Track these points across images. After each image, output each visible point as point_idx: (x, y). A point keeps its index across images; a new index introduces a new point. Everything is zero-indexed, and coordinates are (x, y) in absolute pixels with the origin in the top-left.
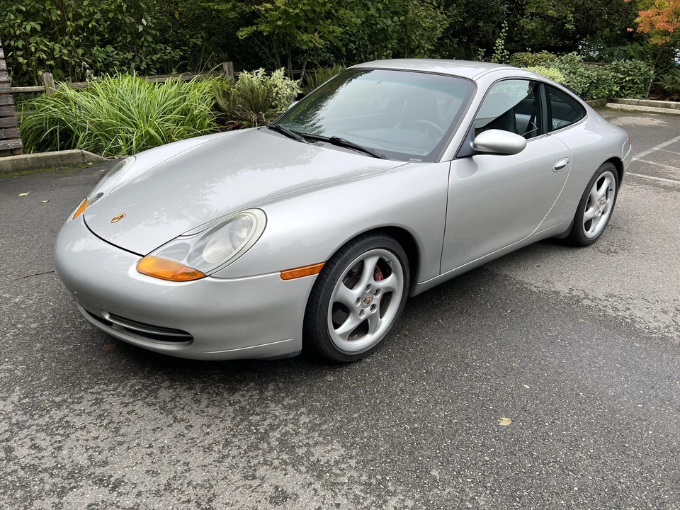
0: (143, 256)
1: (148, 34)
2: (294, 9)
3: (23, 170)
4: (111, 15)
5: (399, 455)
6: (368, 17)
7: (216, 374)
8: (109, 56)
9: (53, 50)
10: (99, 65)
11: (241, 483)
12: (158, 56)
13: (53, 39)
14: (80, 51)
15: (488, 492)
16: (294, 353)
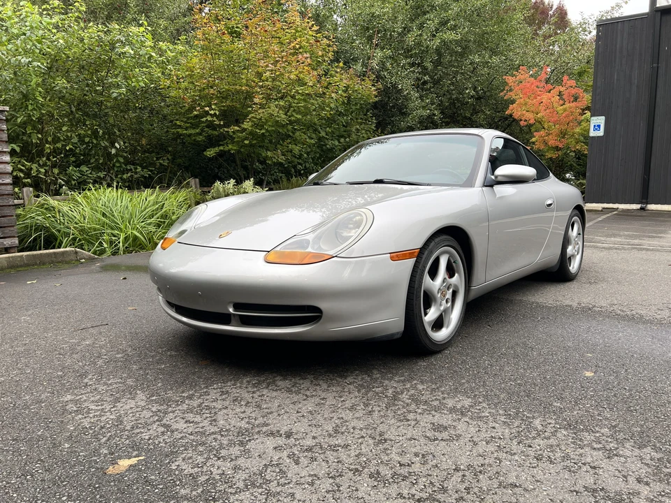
0: (269, 252)
1: (121, 156)
3: (18, 267)
4: (87, 140)
5: (518, 398)
6: (320, 139)
8: (83, 175)
9: (30, 169)
10: (73, 183)
11: (399, 424)
12: (129, 175)
13: (31, 160)
14: (56, 171)
16: (398, 333)
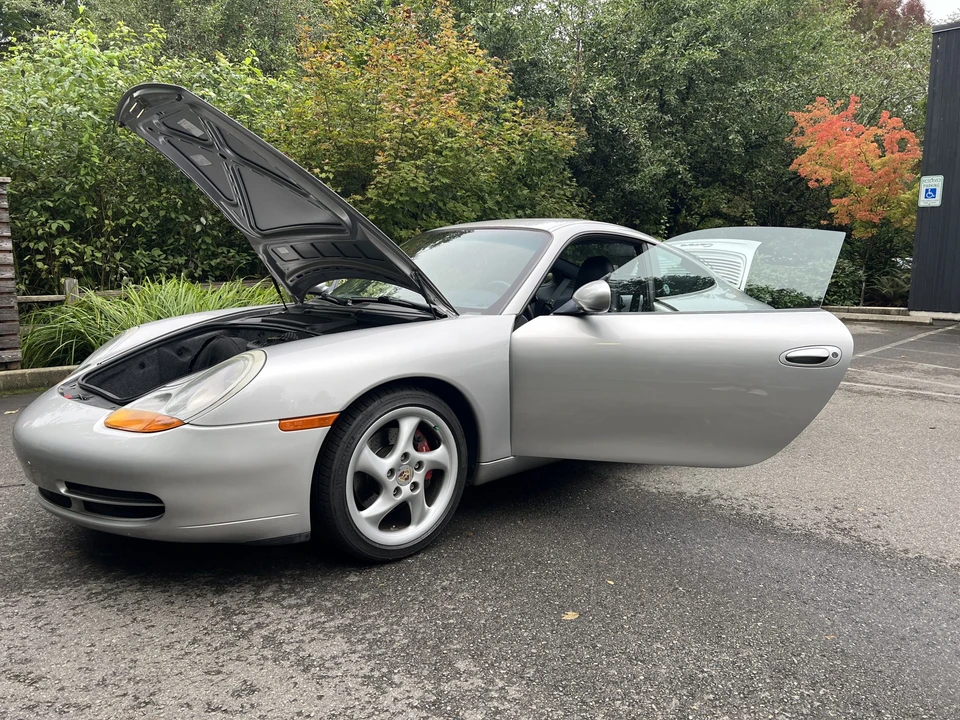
0: (116, 410)
1: (209, 235)
2: (389, 200)
3: (17, 388)
4: (162, 213)
5: (418, 649)
7: (204, 577)
8: (155, 261)
9: (83, 254)
10: (141, 271)
11: (199, 678)
12: (218, 260)
13: (85, 240)
14: (118, 255)
15: (524, 682)
16: (300, 535)
